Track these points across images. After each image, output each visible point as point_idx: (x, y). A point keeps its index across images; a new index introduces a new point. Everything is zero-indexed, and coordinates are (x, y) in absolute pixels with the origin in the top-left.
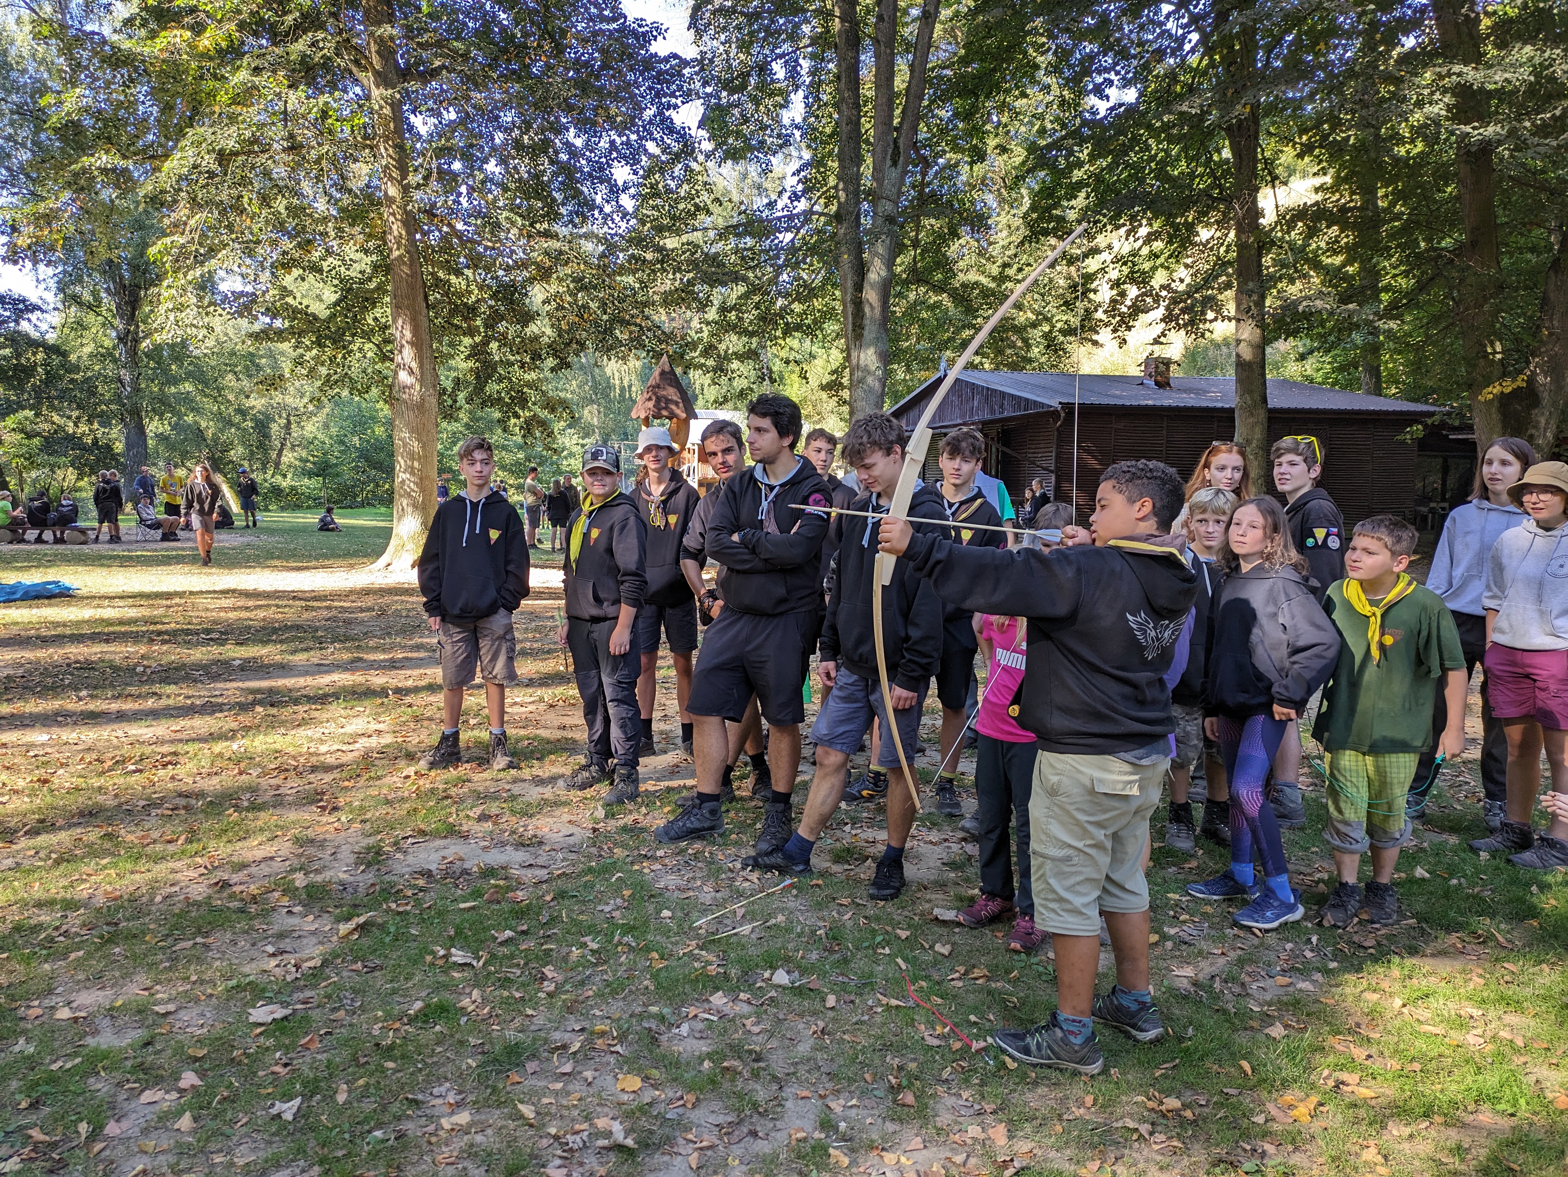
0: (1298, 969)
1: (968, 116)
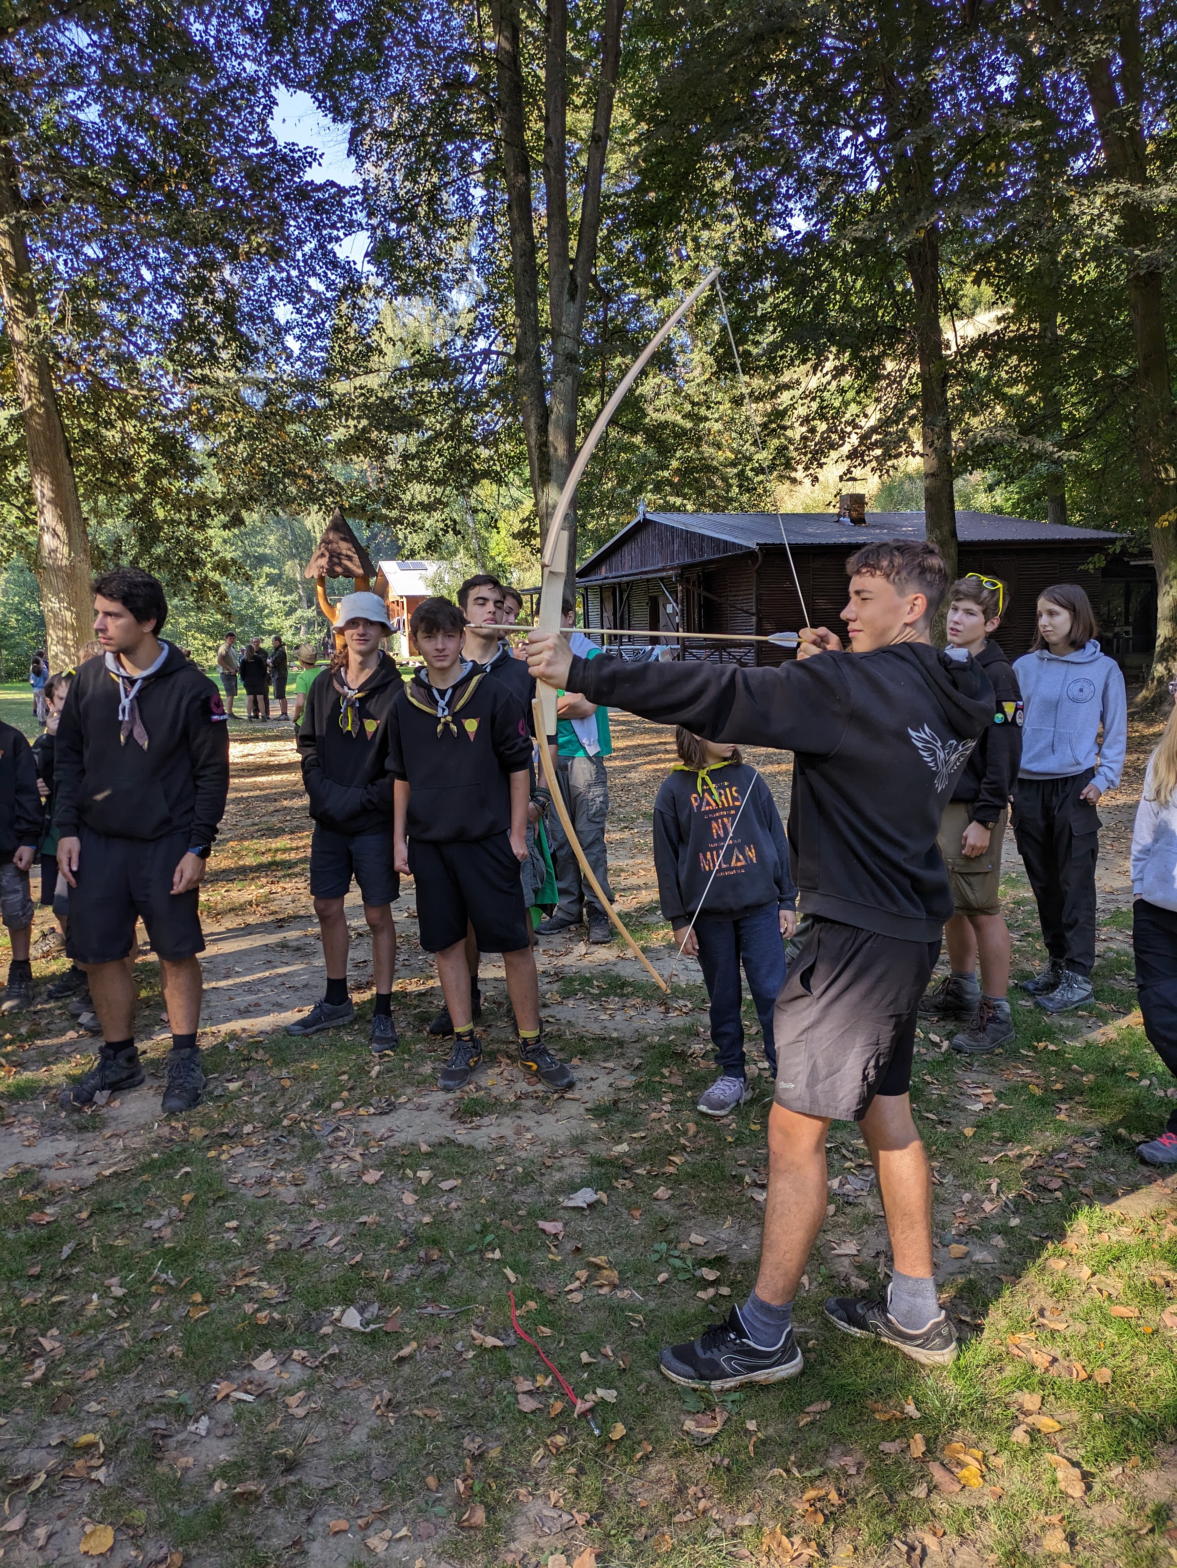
0: (975, 1232)
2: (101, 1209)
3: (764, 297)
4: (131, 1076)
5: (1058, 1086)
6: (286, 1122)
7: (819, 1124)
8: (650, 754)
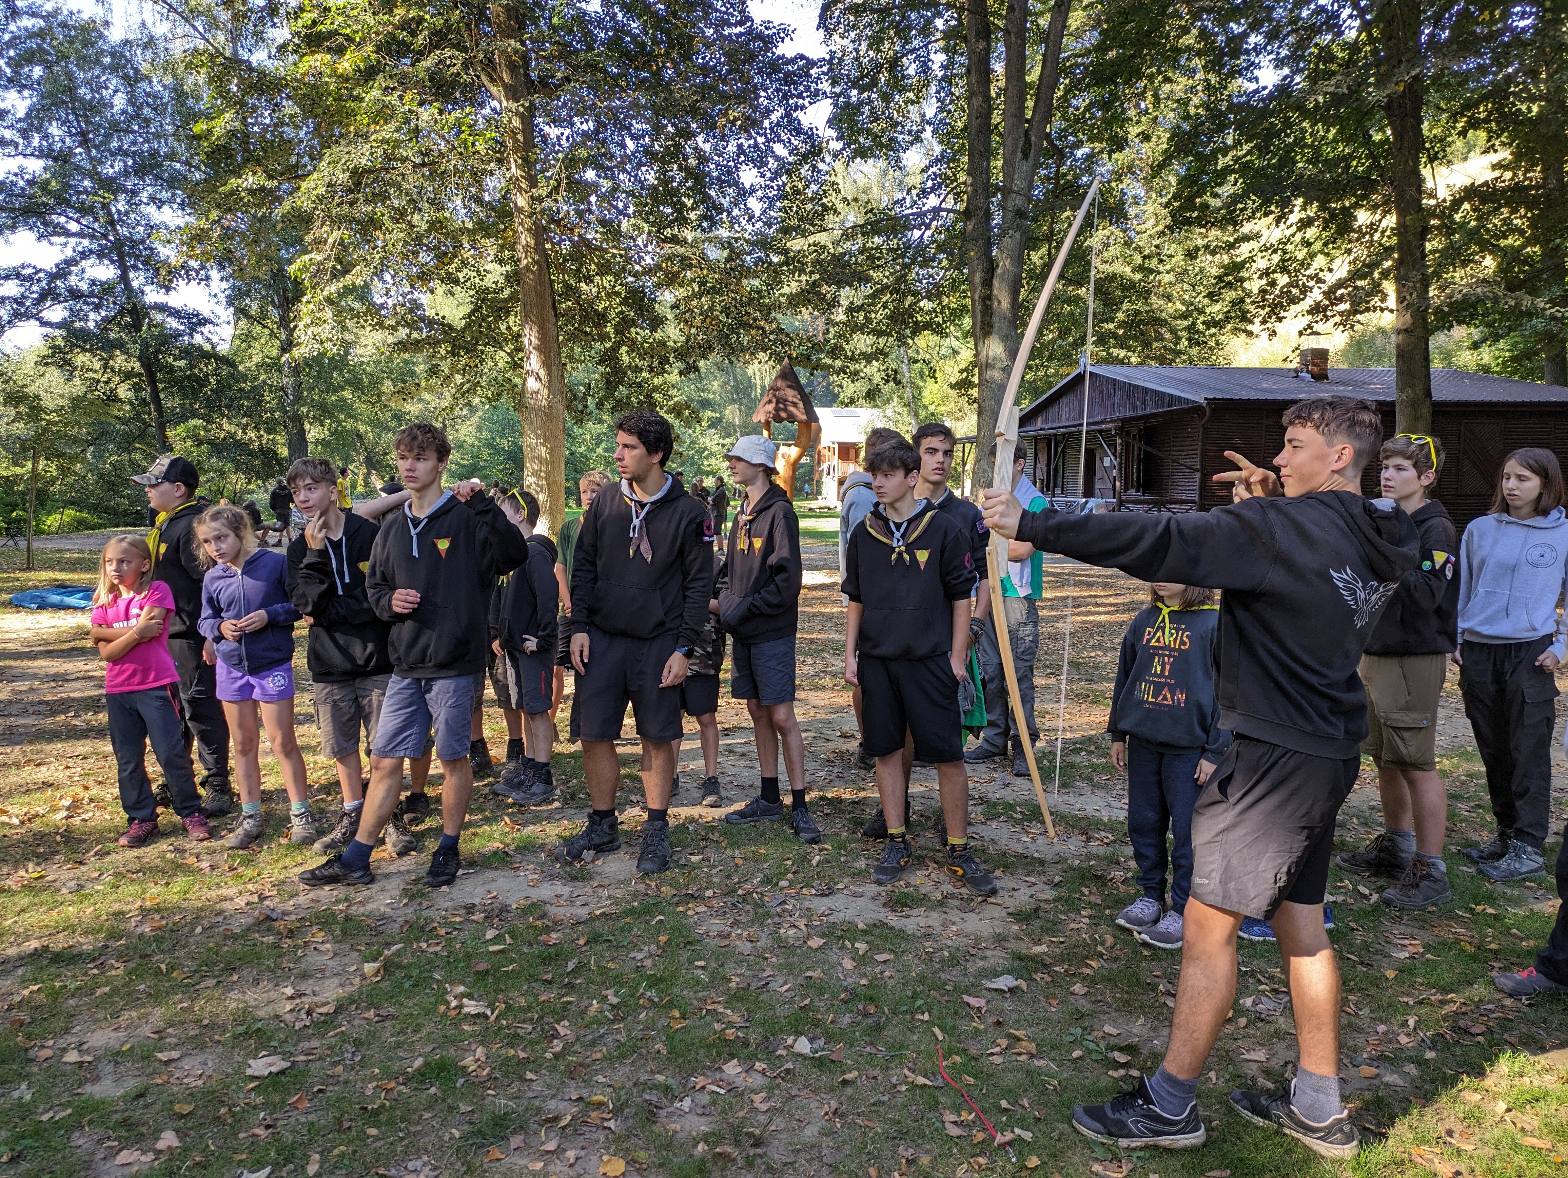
0: (1387, 1058)
1: (1105, 105)
2: (595, 939)
3: (1225, 150)
4: (612, 841)
5: (1493, 946)
6: (740, 892)
7: (1230, 920)
8: (1079, 606)
